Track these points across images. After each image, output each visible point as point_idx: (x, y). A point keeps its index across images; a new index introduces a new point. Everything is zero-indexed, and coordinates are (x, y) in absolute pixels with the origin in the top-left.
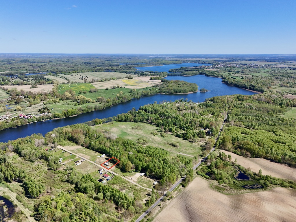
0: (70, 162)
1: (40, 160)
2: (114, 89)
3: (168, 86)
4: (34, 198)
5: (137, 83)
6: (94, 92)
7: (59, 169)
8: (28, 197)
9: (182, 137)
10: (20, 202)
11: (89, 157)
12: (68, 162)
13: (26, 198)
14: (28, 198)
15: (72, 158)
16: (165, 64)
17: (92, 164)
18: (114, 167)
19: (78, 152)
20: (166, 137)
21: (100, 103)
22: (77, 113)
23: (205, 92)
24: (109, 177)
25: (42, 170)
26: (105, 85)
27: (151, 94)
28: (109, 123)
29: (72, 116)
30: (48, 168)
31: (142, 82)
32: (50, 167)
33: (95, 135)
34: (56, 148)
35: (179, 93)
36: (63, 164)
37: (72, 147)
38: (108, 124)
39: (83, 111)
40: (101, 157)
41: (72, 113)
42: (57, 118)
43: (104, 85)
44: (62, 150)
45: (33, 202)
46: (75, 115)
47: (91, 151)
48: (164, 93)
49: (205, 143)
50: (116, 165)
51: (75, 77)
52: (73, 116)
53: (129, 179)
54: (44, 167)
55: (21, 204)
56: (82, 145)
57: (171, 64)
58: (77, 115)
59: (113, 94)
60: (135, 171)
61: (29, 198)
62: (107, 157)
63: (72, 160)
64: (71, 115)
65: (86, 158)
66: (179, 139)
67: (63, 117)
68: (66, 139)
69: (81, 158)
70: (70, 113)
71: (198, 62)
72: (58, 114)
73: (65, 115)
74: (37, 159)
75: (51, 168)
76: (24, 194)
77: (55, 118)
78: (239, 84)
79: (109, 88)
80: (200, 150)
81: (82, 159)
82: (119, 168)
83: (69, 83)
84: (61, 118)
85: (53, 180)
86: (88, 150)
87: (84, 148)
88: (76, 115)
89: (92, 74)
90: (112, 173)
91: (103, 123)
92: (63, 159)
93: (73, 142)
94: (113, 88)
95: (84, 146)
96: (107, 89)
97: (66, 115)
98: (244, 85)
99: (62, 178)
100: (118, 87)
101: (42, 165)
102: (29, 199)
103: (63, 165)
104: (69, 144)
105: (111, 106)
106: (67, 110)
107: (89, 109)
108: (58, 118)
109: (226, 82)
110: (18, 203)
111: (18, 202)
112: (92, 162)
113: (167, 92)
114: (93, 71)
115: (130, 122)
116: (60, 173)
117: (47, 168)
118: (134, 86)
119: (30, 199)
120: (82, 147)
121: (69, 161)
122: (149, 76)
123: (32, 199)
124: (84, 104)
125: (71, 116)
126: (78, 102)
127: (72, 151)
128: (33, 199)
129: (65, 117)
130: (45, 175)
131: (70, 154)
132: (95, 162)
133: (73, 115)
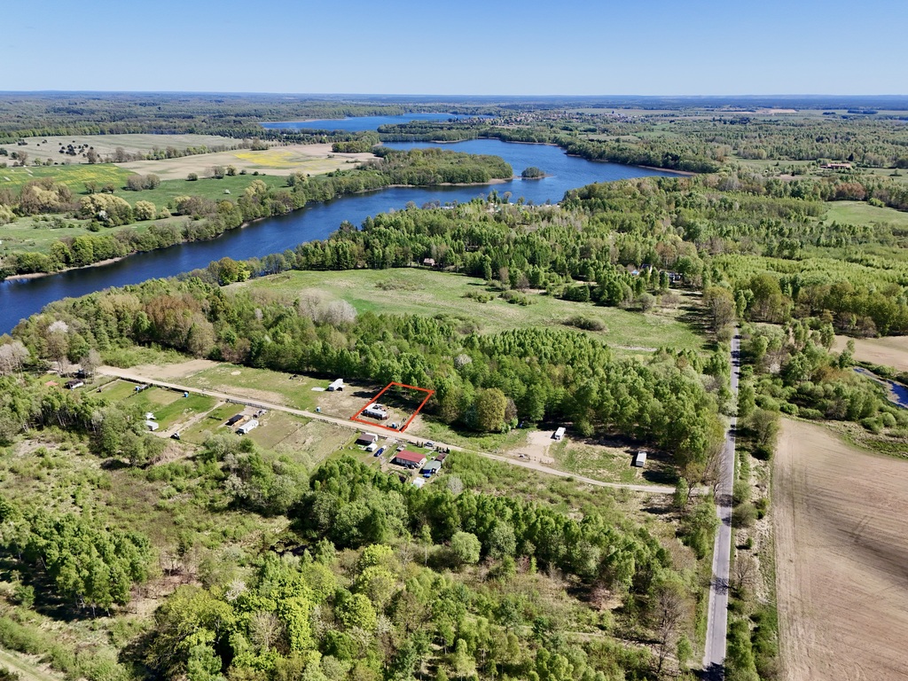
0: (195, 424)
1: (35, 433)
2: (219, 178)
3: (413, 164)
4: (100, 613)
5: (291, 160)
6: (146, 188)
7: (159, 459)
8: (56, 616)
9: (588, 299)
10: (22, 649)
11: (275, 397)
12: (188, 424)
13: (46, 622)
14: (61, 623)
15: (197, 408)
16: (349, 116)
17: (309, 420)
18: (417, 422)
19: (214, 384)
20: (530, 303)
21: (196, 219)
22: (117, 251)
23: (538, 180)
24: (424, 460)
25: (71, 473)
26: (176, 168)
27: (366, 188)
28: (273, 276)
29: (97, 264)
30: (102, 461)
31: (308, 158)
32: (110, 454)
33: (259, 313)
34: (96, 377)
35: (462, 184)
36: (166, 435)
37: (170, 366)
38: (273, 281)
39: (138, 243)
40: (328, 390)
41: (95, 249)
42: (30, 271)
43: (172, 169)
44: (130, 380)
45: (100, 637)
46: (109, 261)
47: (269, 373)
48: (409, 184)
49: (680, 308)
50: (421, 411)
51: (38, 148)
52: (103, 263)
53: (514, 458)
54: (79, 459)
55: (32, 659)
56: (215, 356)
57: (370, 114)
58: (117, 259)
59: (227, 191)
60: (518, 427)
61: (68, 619)
62: (359, 389)
63: (205, 414)
64: (95, 261)
65: (266, 401)
66: (581, 305)
67: (59, 268)
68: (125, 338)
69: (245, 404)
70: (88, 253)
71: (451, 111)
72: (37, 256)
73: (67, 261)
74: (22, 431)
75: (118, 462)
76: (24, 603)
77: (20, 272)
78: (626, 154)
79: (199, 177)
80: (690, 332)
81: (250, 405)
82: (442, 422)
83: (23, 164)
84: (52, 273)
85: (158, 508)
86: (250, 370)
87: (228, 366)
88: (112, 258)
89: (103, 139)
90: (428, 444)
91: (252, 277)
92: (154, 414)
93: (166, 347)
94: (213, 174)
95: (223, 360)
96: (193, 179)
97: (72, 260)
98: (644, 155)
99: (201, 493)
100: (231, 173)
101: (63, 454)
102: (71, 626)
103: (173, 441)
104: (151, 360)
105: (241, 225)
106: (74, 241)
107: (163, 234)
108: (38, 271)
109: (579, 154)
110: (9, 660)
111: (10, 654)
112: (306, 413)
113: (419, 179)
114: (103, 133)
115: (356, 268)
116: (177, 473)
117: (94, 463)
118: (288, 168)
119: (76, 625)
120: (215, 364)
121: (191, 422)
122: (321, 142)
123: (88, 622)
124: (126, 224)
125: (92, 265)
126: (99, 218)
127: (178, 380)
128: (98, 620)
129: (66, 269)
130: (98, 492)
131: (181, 395)
132: (317, 411)
133: (102, 259)
